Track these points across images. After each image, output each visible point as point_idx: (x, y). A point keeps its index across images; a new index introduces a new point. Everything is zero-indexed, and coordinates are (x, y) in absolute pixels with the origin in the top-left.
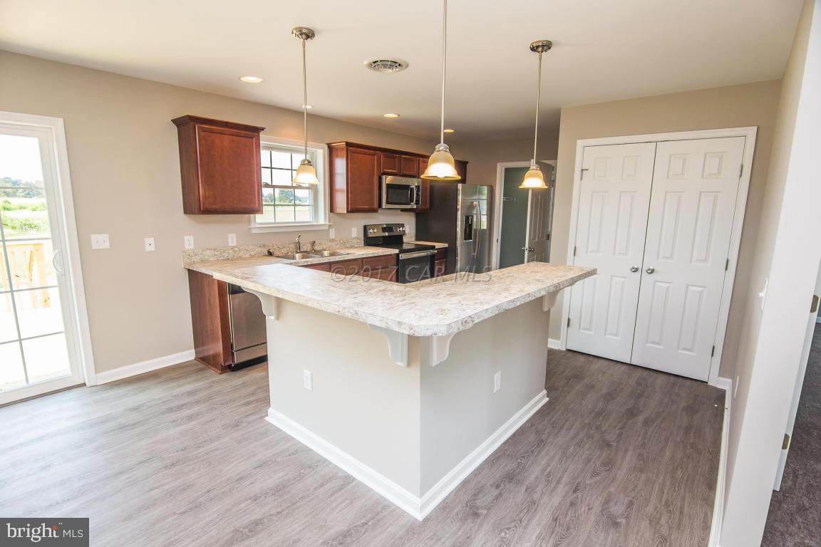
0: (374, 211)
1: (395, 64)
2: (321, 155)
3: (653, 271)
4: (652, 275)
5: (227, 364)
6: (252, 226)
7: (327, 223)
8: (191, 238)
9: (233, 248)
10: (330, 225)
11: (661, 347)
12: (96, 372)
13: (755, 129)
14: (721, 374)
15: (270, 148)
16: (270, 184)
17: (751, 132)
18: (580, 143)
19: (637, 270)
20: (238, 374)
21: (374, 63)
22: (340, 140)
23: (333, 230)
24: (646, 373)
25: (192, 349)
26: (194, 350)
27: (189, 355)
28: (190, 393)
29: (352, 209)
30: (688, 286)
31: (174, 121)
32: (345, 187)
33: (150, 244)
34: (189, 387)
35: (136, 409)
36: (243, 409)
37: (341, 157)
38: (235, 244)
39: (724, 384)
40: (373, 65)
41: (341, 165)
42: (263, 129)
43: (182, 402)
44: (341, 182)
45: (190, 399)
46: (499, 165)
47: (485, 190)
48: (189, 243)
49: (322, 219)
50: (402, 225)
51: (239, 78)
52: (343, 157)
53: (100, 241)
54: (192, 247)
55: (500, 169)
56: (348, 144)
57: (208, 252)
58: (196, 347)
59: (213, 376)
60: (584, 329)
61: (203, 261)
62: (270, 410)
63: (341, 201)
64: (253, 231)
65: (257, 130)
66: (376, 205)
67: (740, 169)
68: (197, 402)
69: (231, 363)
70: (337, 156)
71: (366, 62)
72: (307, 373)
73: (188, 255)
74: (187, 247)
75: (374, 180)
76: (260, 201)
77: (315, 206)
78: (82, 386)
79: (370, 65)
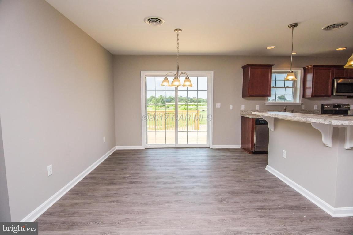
0: (329, 96)
2: (300, 73)
5: (252, 150)
6: (266, 102)
7: (301, 102)
8: (244, 106)
10: (302, 103)
12: (213, 145)
15: (276, 73)
16: (275, 86)
20: (256, 155)
21: (328, 27)
22: (310, 65)
23: (304, 106)
26: (240, 145)
27: (238, 146)
29: (315, 95)
31: (242, 67)
32: (311, 86)
33: (231, 107)
34: (239, 155)
36: (257, 164)
37: (310, 73)
38: (259, 109)
40: (327, 28)
41: (310, 77)
42: (273, 65)
43: (236, 158)
44: (309, 84)
45: (239, 158)
48: (243, 107)
50: (348, 105)
51: (266, 48)
53: (218, 105)
54: (244, 109)
56: (314, 66)
57: (249, 111)
58: (241, 144)
59: (246, 154)
61: (247, 114)
62: (267, 166)
63: (309, 92)
64: (266, 104)
66: (330, 93)
68: (241, 159)
69: (253, 150)
70: (308, 73)
71: (323, 28)
72: (284, 151)
73: (242, 112)
74: (242, 109)
75: (330, 81)
76: (270, 92)
77: (295, 95)
78: (209, 148)
79: (325, 29)
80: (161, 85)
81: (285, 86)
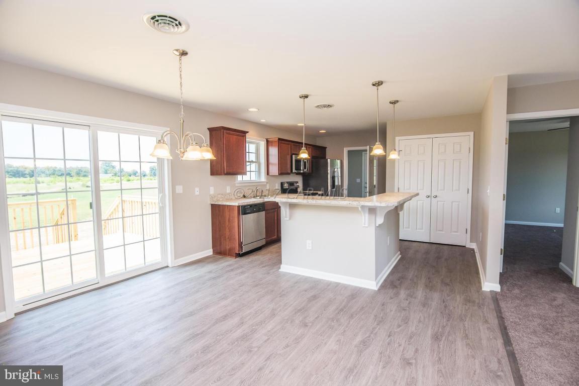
0: (288, 174)
1: (329, 106)
2: (263, 145)
3: (436, 196)
4: (436, 198)
6: (236, 183)
8: (229, 187)
9: (229, 194)
10: (267, 182)
11: (443, 232)
12: (175, 259)
13: (473, 132)
14: (471, 241)
15: (249, 142)
17: (472, 134)
18: (397, 138)
19: (429, 197)
21: (320, 106)
22: (274, 136)
23: (268, 184)
24: (438, 245)
25: (210, 249)
26: (212, 250)
27: (210, 252)
28: (230, 265)
30: (452, 202)
31: (208, 129)
32: (277, 162)
33: (197, 191)
35: (210, 272)
37: (275, 146)
38: (229, 192)
39: (473, 246)
41: (274, 151)
42: (248, 132)
46: (345, 149)
47: (339, 162)
48: (212, 191)
49: (263, 178)
50: (297, 182)
51: (248, 109)
52: (276, 146)
53: (179, 189)
54: (213, 193)
55: (346, 150)
56: (279, 139)
57: (219, 196)
58: (214, 247)
60: (406, 228)
62: (282, 266)
64: (237, 185)
65: (245, 133)
66: (289, 172)
67: (468, 149)
69: (241, 252)
70: (272, 146)
72: (309, 242)
73: (212, 197)
74: (211, 193)
75: (289, 157)
76: (246, 169)
77: (259, 172)
78: (167, 267)
79: (316, 107)
80: (151, 155)
81: (250, 160)
